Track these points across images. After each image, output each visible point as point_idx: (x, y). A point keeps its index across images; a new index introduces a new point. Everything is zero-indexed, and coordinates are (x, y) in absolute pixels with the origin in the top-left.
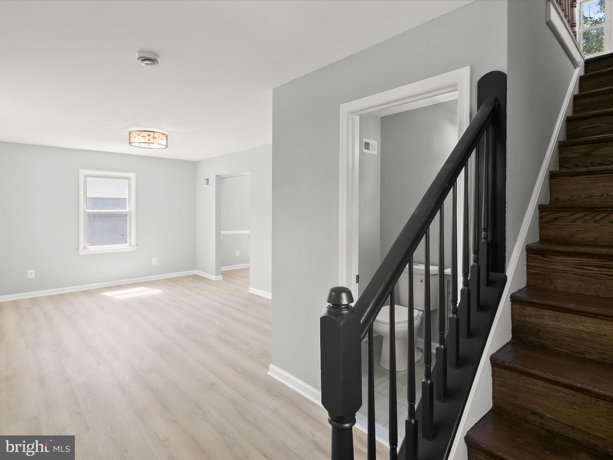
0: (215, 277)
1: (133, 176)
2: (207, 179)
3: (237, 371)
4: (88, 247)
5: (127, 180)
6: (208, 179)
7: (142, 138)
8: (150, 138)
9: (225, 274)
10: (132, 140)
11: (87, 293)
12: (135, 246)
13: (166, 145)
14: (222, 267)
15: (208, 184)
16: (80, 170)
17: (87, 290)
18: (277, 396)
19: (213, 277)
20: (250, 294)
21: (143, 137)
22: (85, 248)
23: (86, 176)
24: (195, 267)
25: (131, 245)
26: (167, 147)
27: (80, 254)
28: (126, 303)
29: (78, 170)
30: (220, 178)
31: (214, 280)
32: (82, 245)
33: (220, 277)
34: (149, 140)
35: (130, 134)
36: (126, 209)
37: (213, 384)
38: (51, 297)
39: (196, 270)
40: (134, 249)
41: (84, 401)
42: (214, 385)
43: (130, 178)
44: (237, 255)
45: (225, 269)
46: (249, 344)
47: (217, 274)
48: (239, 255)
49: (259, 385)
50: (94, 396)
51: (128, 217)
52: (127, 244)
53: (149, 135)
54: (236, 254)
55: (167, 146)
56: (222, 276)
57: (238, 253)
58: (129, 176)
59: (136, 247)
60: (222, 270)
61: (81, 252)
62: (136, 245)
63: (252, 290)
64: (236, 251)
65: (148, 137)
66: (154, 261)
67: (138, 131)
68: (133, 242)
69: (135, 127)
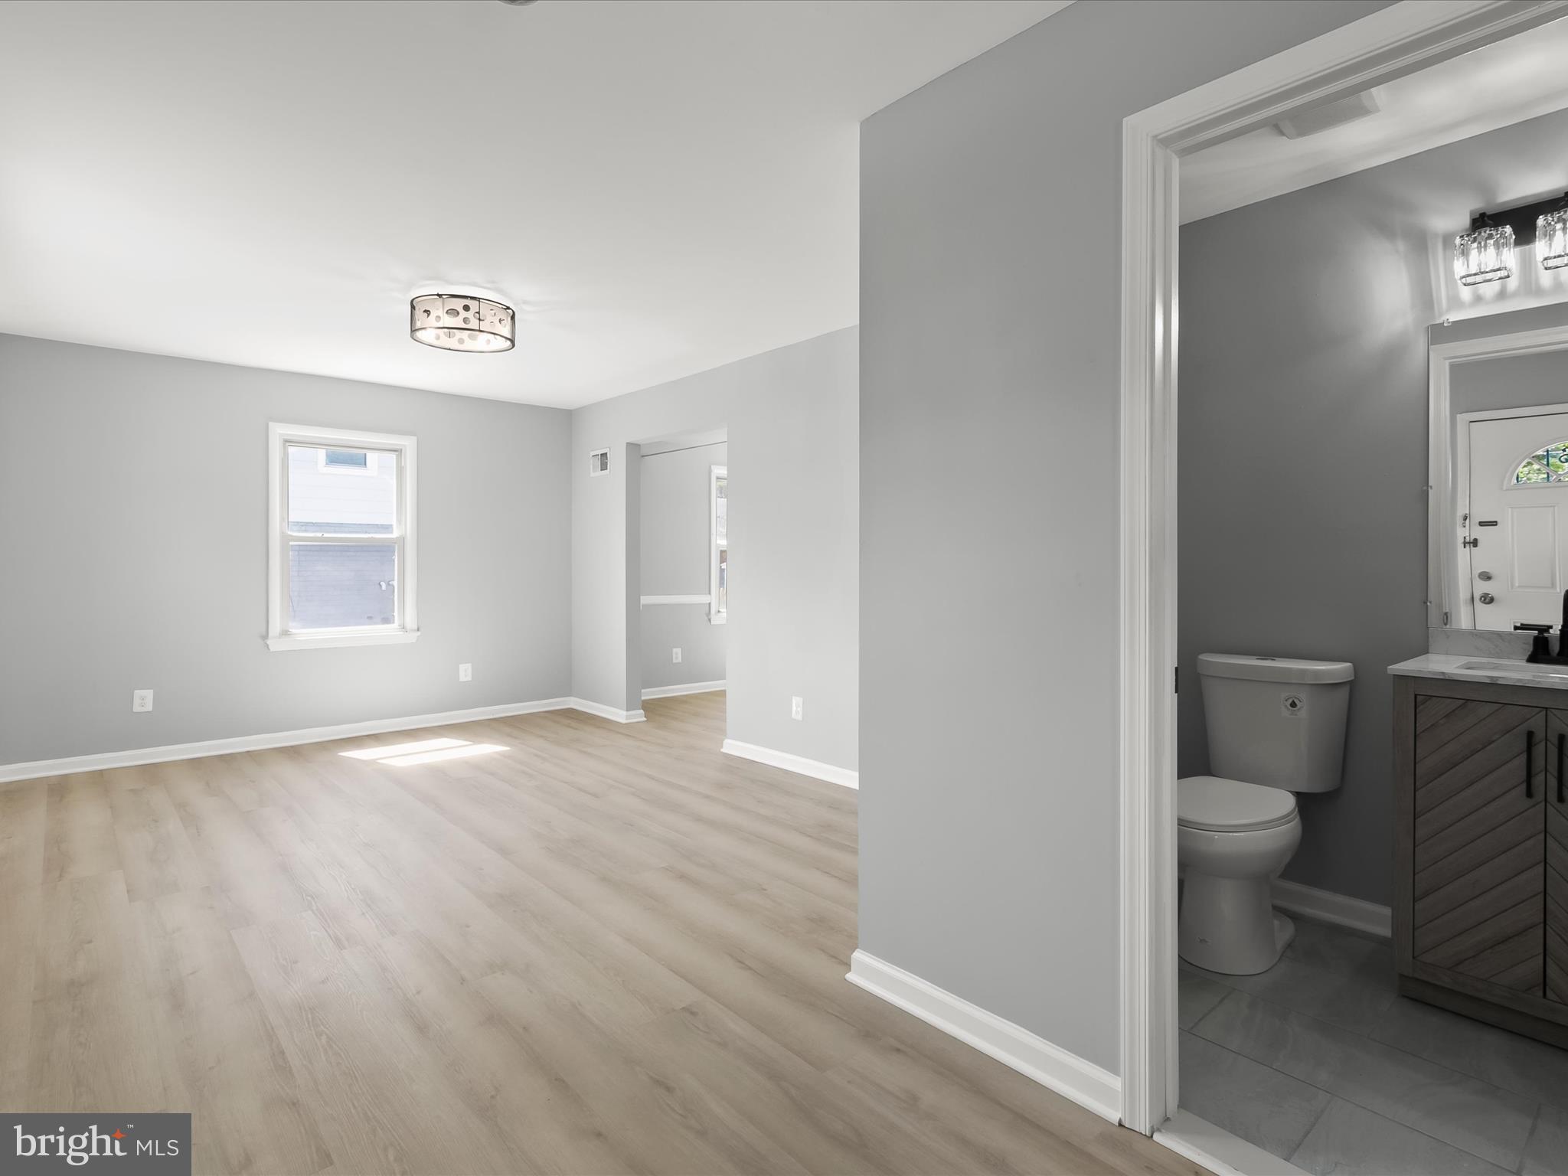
0: (625, 713)
1: (409, 444)
2: (601, 455)
3: (750, 969)
4: (293, 631)
5: (395, 456)
6: (604, 455)
7: (446, 315)
8: (469, 315)
9: (651, 708)
10: (418, 325)
11: (293, 753)
12: (415, 630)
13: (509, 337)
14: (643, 691)
15: (604, 467)
16: (271, 424)
17: (292, 747)
18: (898, 1050)
19: (619, 715)
20: (727, 756)
21: (450, 314)
22: (285, 633)
23: (288, 442)
24: (568, 692)
25: (403, 627)
26: (514, 346)
27: (272, 649)
28: (398, 779)
29: (267, 424)
30: (636, 452)
31: (623, 721)
32: (275, 626)
33: (639, 716)
34: (465, 320)
35: (413, 307)
36: (392, 532)
37: (690, 1011)
38: (195, 763)
39: (572, 698)
40: (412, 637)
41: (305, 1063)
42: (693, 1013)
43: (401, 450)
44: (677, 658)
45: (649, 694)
46: (765, 890)
47: (629, 708)
48: (680, 660)
49: (832, 1014)
50: (334, 1046)
51: (396, 554)
52: (396, 625)
53: (466, 308)
54: (674, 656)
55: (512, 341)
56: (642, 711)
57: (677, 655)
58: (397, 445)
59: (419, 633)
60: (643, 698)
61: (275, 645)
62: (418, 630)
63: (733, 747)
64: (675, 650)
65: (463, 314)
66: (465, 673)
67: (438, 295)
68: (411, 620)
69: (428, 282)
